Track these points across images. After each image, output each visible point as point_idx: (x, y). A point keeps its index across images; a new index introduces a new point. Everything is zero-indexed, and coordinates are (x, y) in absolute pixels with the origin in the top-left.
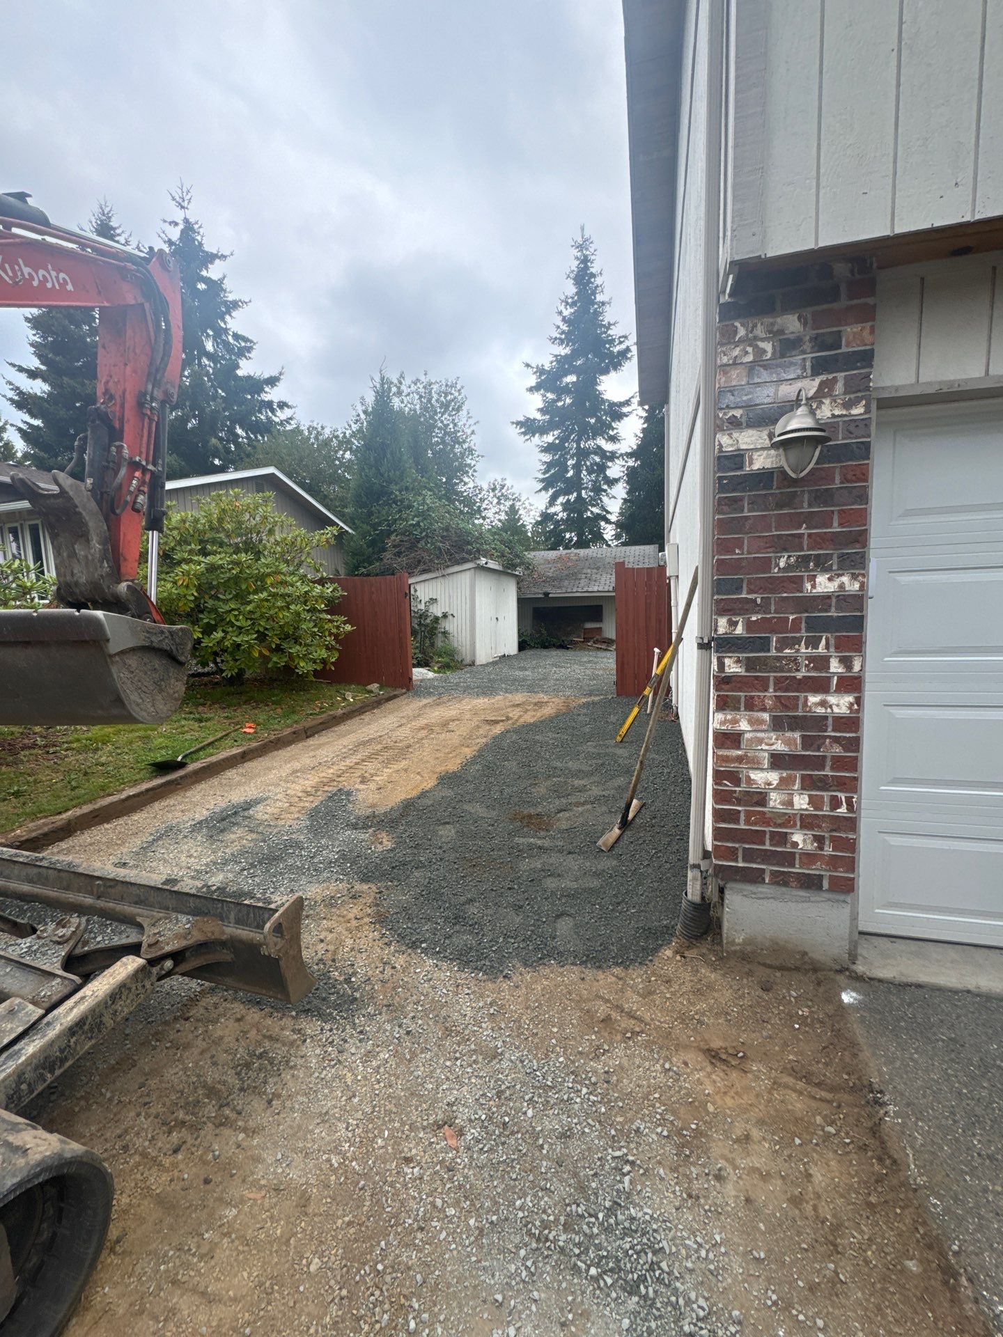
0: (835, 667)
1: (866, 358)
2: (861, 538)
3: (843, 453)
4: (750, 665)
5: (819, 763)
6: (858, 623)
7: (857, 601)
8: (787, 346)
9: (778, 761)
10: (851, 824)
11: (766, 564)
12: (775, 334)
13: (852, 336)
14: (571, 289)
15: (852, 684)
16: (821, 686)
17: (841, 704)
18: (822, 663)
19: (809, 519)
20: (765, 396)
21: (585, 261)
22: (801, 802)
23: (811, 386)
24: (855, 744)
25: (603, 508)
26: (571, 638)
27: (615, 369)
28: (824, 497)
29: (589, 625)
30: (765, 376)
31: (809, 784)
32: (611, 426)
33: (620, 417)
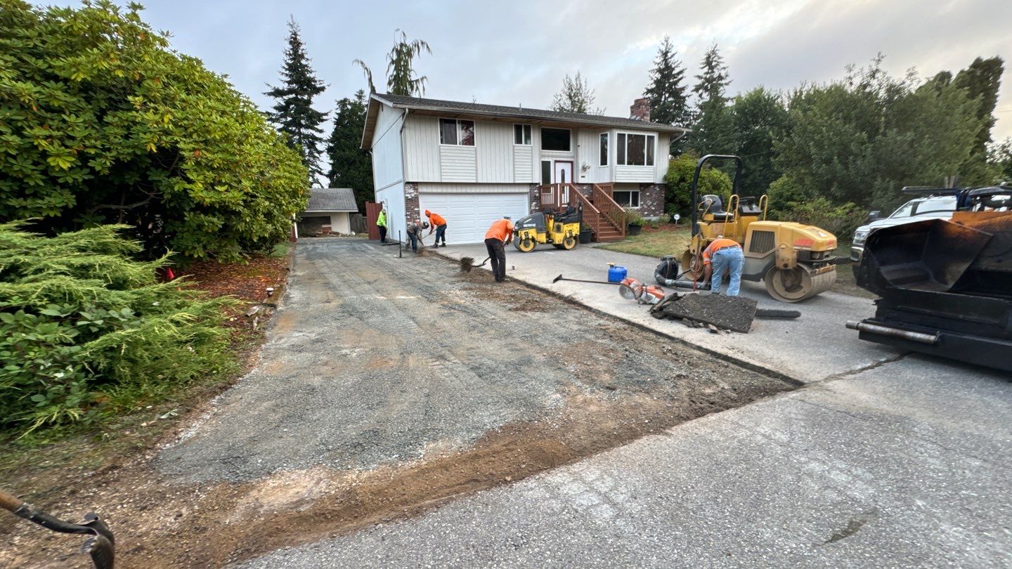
3: (417, 197)
4: (410, 217)
6: (419, 213)
8: (411, 187)
11: (411, 207)
13: (416, 187)
14: (288, 47)
19: (414, 203)
21: (295, 34)
23: (413, 191)
25: (317, 166)
26: (316, 232)
27: (317, 93)
28: (416, 201)
29: (324, 226)
32: (317, 125)
33: (323, 121)
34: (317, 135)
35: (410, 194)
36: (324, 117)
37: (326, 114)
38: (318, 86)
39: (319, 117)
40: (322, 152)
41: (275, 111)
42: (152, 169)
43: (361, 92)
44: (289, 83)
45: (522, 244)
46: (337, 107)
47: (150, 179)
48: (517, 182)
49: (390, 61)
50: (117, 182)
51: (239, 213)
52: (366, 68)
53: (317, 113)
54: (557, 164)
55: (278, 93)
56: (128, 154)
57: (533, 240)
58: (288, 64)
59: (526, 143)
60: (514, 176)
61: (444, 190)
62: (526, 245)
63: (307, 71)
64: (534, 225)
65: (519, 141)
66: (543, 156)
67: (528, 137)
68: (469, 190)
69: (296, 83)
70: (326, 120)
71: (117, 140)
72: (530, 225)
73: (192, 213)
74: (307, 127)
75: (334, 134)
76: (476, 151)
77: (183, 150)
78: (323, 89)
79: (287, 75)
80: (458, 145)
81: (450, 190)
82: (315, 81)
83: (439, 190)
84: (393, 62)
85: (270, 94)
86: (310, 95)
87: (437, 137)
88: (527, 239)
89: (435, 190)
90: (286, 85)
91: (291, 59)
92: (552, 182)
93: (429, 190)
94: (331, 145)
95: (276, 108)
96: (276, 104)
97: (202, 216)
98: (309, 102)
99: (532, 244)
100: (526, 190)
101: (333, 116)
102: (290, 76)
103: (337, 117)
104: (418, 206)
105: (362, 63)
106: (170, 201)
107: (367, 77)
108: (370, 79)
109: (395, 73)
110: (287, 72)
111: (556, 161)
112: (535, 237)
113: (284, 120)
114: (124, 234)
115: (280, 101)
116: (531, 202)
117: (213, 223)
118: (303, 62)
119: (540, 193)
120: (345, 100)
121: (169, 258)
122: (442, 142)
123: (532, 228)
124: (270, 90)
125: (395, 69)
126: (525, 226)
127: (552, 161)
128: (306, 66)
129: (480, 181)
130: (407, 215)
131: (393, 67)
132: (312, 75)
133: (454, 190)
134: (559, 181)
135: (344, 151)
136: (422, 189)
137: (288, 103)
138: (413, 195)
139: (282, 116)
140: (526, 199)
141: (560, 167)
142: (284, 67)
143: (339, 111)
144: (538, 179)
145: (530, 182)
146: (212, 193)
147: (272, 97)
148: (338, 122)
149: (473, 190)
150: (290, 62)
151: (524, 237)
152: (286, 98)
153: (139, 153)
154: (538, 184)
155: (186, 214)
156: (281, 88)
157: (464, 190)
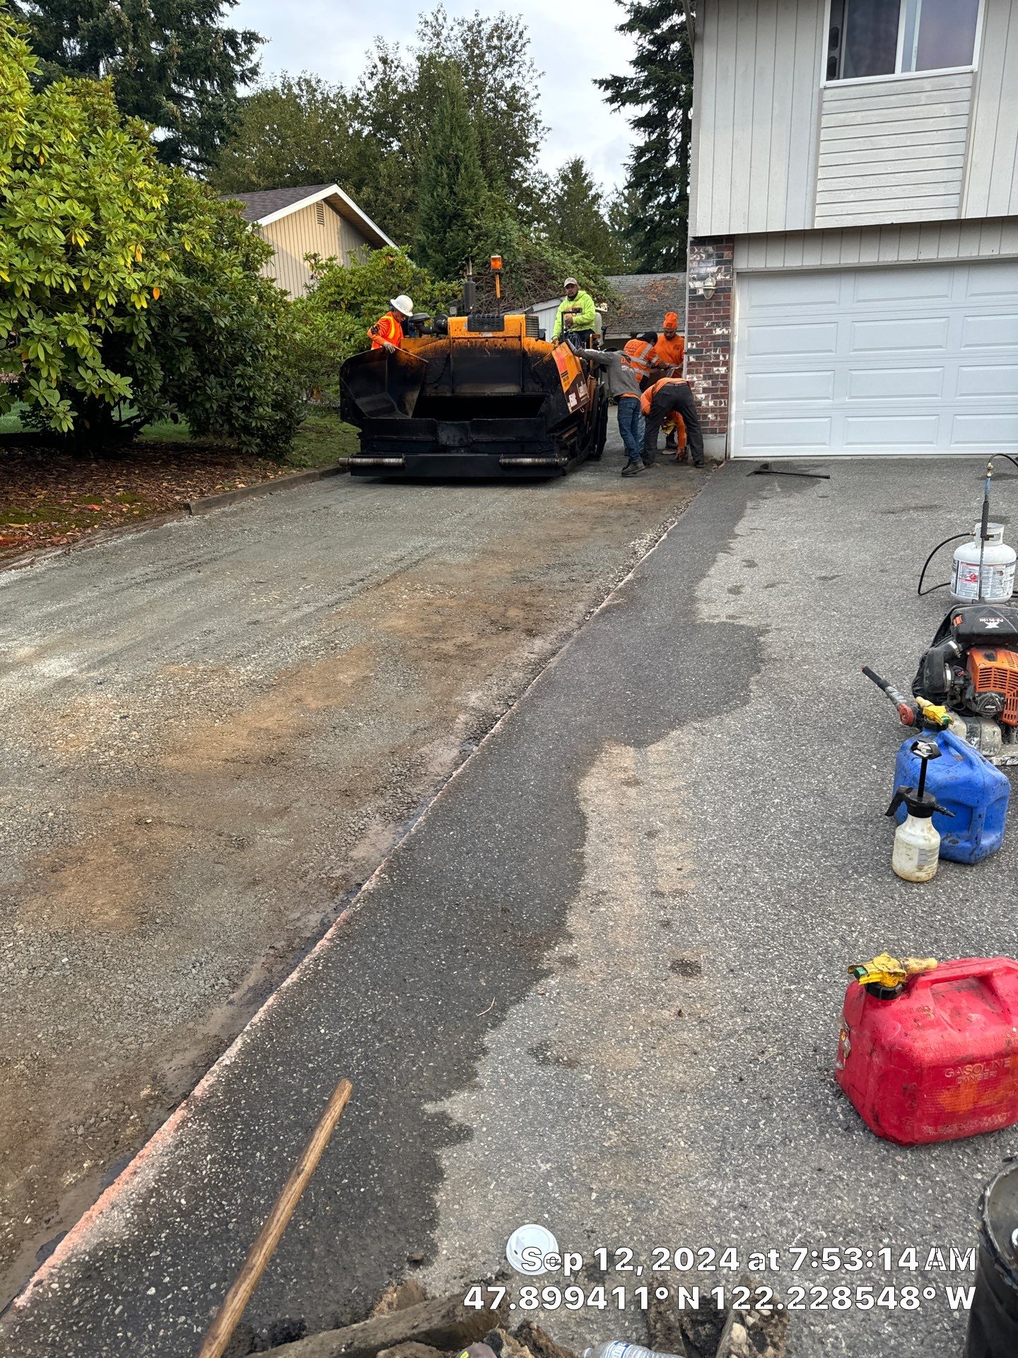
0: (721, 358)
1: (731, 262)
2: (728, 317)
3: (723, 290)
4: (697, 358)
5: (716, 390)
6: (728, 344)
7: (727, 337)
8: (709, 256)
9: (705, 390)
10: (726, 409)
11: (703, 325)
12: (706, 252)
13: (727, 255)
15: (726, 363)
16: (717, 364)
17: (723, 370)
18: (717, 357)
19: (714, 310)
20: (703, 271)
22: (711, 404)
23: (715, 269)
24: (726, 383)
28: (718, 304)
30: (703, 265)
31: (714, 397)
35: (702, 278)
41: (631, 72)
61: (832, 257)
76: (973, 87)
80: (898, 74)
83: (810, 259)
87: (816, 55)
89: (792, 260)
93: (775, 261)
104: (726, 320)
122: (832, 74)
129: (974, 213)
133: (869, 257)
136: (747, 261)
138: (710, 283)
149: (949, 251)
157: (908, 253)
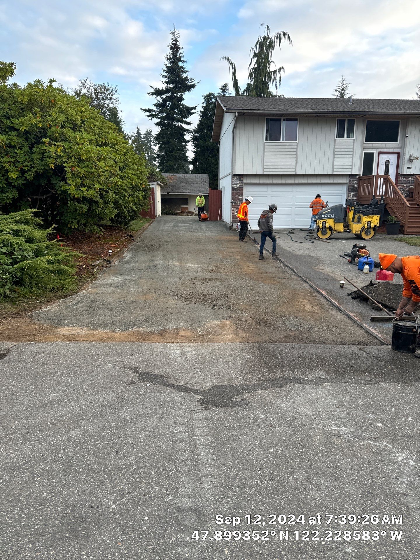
1: (242, 181)
2: (242, 194)
3: (241, 188)
11: (236, 196)
12: (236, 179)
13: (242, 179)
14: (169, 52)
19: (239, 192)
21: (176, 40)
23: (239, 182)
26: (176, 211)
27: (188, 90)
29: (183, 206)
30: (236, 182)
32: (187, 118)
33: (191, 114)
34: (185, 126)
35: (236, 184)
36: (193, 111)
37: (194, 108)
38: (190, 84)
39: (188, 111)
40: (188, 141)
41: (155, 108)
42: (53, 176)
43: (226, 86)
44: (168, 83)
45: (320, 232)
46: (204, 101)
47: (51, 182)
48: (335, 173)
49: (252, 54)
50: (37, 184)
51: (97, 202)
52: (231, 64)
53: (187, 107)
54: (381, 155)
55: (158, 93)
56: (42, 169)
57: (330, 228)
58: (167, 67)
59: (348, 136)
60: (333, 168)
61: (266, 181)
62: (324, 233)
63: (183, 71)
64: (332, 216)
65: (341, 135)
66: (364, 148)
67: (351, 131)
68: (288, 181)
69: (173, 83)
70: (194, 113)
71: (37, 162)
72: (328, 216)
73: (72, 202)
74: (178, 120)
75: (199, 125)
76: (297, 146)
77: (66, 167)
78: (193, 86)
79: (166, 77)
80: (281, 141)
81: (270, 181)
82: (188, 80)
83: (261, 181)
84: (255, 55)
85: (153, 94)
86: (184, 91)
87: (263, 136)
88: (324, 228)
89: (257, 181)
90: (166, 84)
91: (171, 63)
92: (374, 173)
93: (253, 181)
94: (196, 135)
95: (156, 105)
96: (156, 102)
97: (77, 204)
98: (181, 99)
99: (329, 232)
100: (346, 180)
101: (200, 109)
102: (169, 77)
103: (202, 110)
105: (228, 59)
106: (60, 195)
107: (232, 71)
108: (234, 73)
109: (256, 66)
110: (167, 74)
111: (380, 153)
112: (333, 226)
113: (161, 115)
114: (36, 215)
115: (159, 99)
116: (349, 193)
117: (82, 208)
118: (180, 64)
119: (358, 184)
120: (211, 94)
121: (53, 228)
122: (267, 139)
123: (331, 218)
124: (152, 90)
125: (257, 62)
126: (323, 216)
127: (376, 152)
128: (182, 67)
129: (298, 173)
130: (232, 202)
131: (255, 60)
132: (184, 75)
133: (275, 181)
134: (382, 172)
135: (205, 140)
136: (246, 181)
137: (165, 100)
138: (239, 186)
139: (160, 112)
140: (344, 190)
141: (384, 158)
142: (164, 70)
143: (204, 105)
144: (358, 169)
145: (350, 173)
146: (79, 192)
147: (155, 96)
148: (204, 115)
149: (292, 181)
150: (169, 65)
151: (321, 225)
152: (164, 96)
153: (47, 168)
154: (360, 175)
155: (69, 202)
156: (161, 89)
157: (283, 181)
